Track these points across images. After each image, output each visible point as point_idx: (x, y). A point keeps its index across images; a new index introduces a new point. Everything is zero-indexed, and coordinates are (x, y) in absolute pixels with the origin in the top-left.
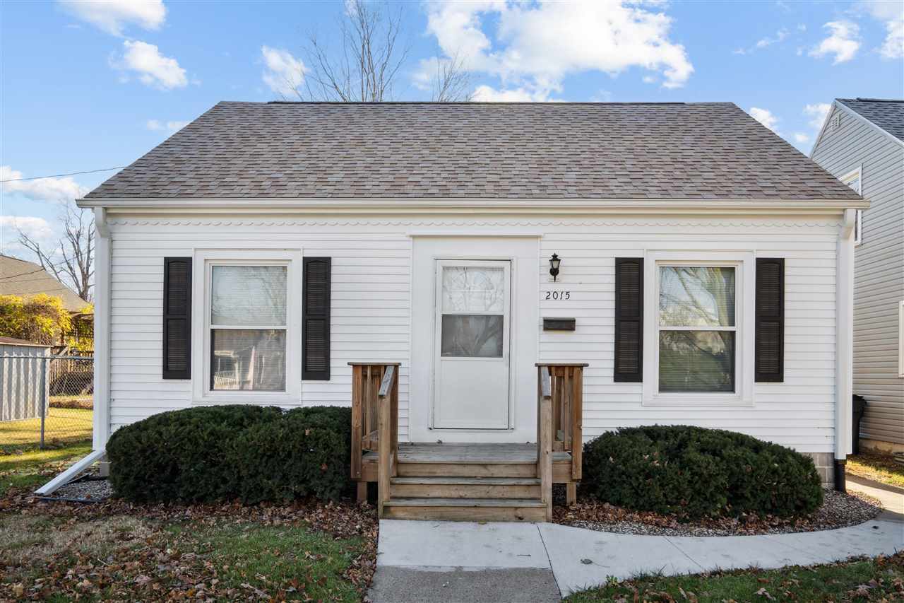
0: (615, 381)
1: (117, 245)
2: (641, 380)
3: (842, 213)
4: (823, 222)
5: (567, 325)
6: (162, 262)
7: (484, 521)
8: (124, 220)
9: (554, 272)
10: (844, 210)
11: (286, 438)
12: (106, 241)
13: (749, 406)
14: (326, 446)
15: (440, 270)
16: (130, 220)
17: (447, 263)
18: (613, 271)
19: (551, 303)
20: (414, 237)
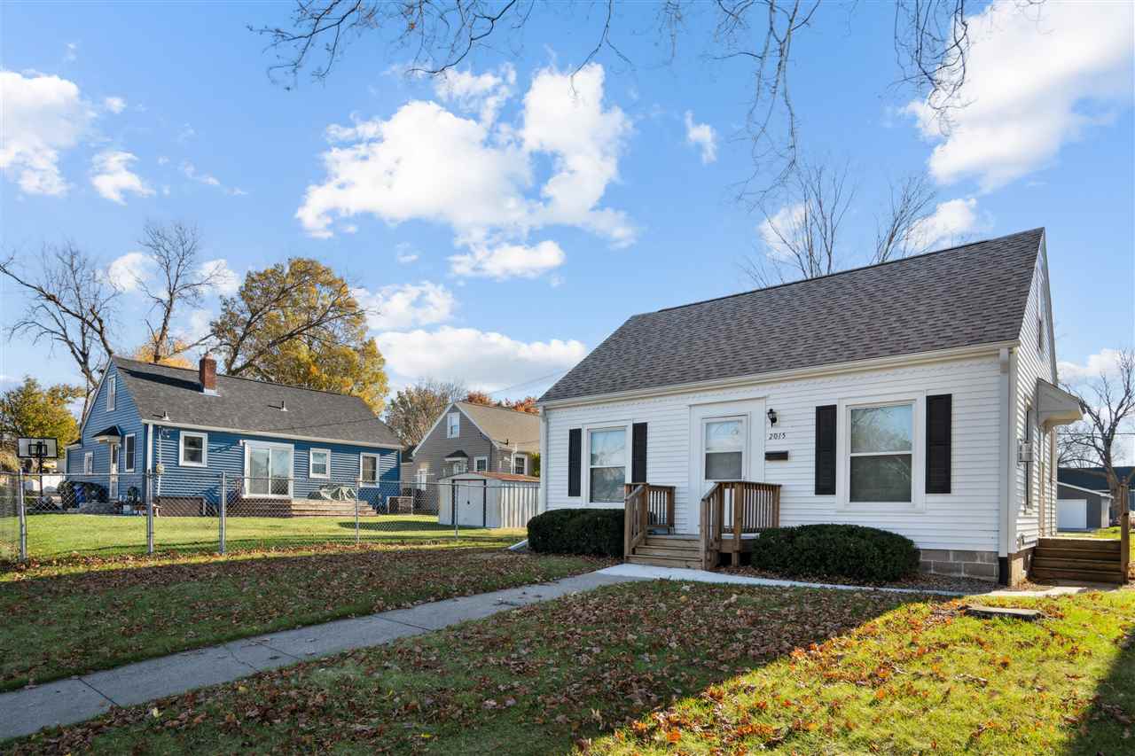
0: (816, 493)
1: (551, 425)
2: (834, 493)
3: (996, 352)
4: (987, 360)
5: (782, 456)
6: (568, 433)
7: (671, 567)
8: (552, 411)
9: (774, 420)
10: (998, 350)
11: (589, 521)
12: (546, 423)
13: (921, 513)
14: (606, 526)
15: (705, 425)
16: (556, 411)
17: (709, 421)
18: (814, 416)
19: (773, 441)
20: (690, 406)
